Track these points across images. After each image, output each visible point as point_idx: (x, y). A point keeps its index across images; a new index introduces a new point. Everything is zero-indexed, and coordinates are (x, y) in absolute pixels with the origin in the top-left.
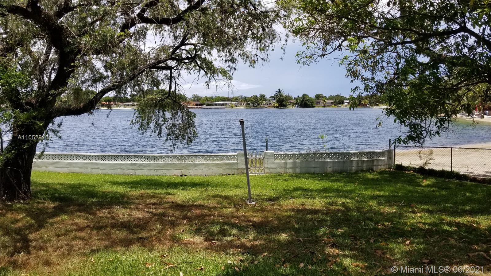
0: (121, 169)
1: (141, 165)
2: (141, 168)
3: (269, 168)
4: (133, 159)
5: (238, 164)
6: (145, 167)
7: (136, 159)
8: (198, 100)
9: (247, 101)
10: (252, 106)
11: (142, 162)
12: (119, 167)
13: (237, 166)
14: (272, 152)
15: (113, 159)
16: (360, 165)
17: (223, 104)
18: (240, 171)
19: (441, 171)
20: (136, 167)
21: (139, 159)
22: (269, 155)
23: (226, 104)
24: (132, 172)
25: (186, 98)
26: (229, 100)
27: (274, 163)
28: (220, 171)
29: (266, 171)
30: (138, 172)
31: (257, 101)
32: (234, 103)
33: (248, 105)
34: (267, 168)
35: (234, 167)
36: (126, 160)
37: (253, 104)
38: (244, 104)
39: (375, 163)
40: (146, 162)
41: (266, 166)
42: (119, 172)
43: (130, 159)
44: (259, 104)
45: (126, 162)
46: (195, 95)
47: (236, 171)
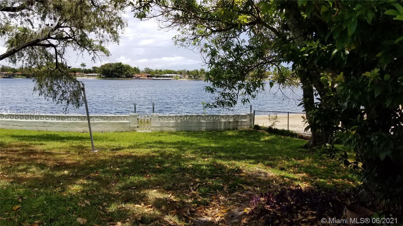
0: (36, 126)
1: (51, 123)
2: (51, 125)
3: (155, 127)
4: (45, 118)
5: (130, 123)
6: (54, 124)
7: (47, 118)
8: (149, 73)
9: (189, 74)
10: (193, 79)
11: (52, 121)
12: (34, 124)
13: (129, 125)
14: (157, 115)
15: (29, 118)
16: (227, 125)
17: (170, 76)
18: (131, 129)
19: (282, 130)
20: (47, 124)
21: (50, 118)
22: (154, 116)
23: (172, 76)
24: (44, 129)
25: (140, 71)
26: (175, 73)
27: (158, 123)
28: (115, 129)
29: (153, 129)
30: (49, 129)
31: (198, 74)
32: (179, 75)
33: (190, 77)
34: (153, 127)
35: (126, 126)
36: (40, 119)
37: (195, 76)
38: (187, 76)
39: (239, 124)
40: (55, 121)
41: (152, 125)
42: (34, 128)
43: (42, 118)
44: (199, 77)
45: (39, 120)
46: (146, 68)
47: (128, 129)
